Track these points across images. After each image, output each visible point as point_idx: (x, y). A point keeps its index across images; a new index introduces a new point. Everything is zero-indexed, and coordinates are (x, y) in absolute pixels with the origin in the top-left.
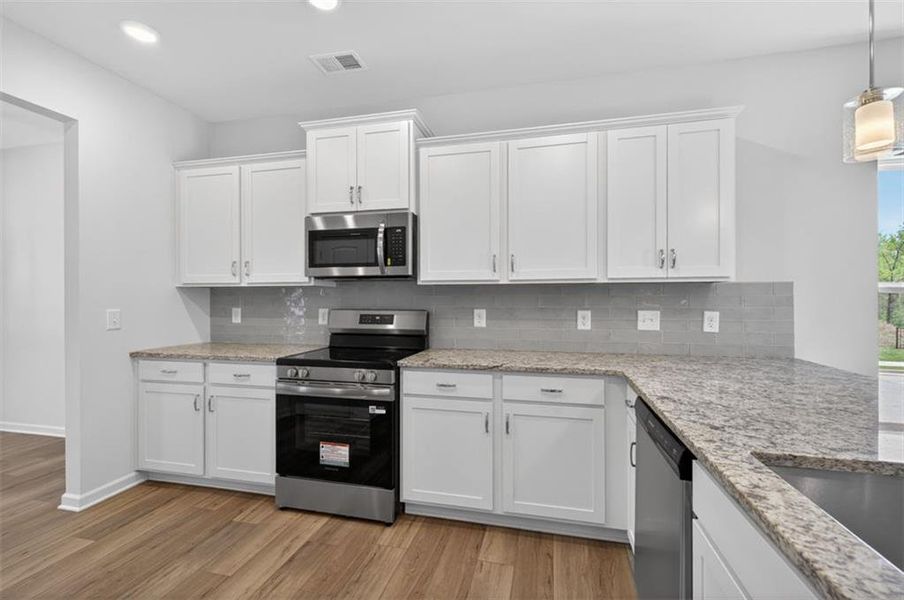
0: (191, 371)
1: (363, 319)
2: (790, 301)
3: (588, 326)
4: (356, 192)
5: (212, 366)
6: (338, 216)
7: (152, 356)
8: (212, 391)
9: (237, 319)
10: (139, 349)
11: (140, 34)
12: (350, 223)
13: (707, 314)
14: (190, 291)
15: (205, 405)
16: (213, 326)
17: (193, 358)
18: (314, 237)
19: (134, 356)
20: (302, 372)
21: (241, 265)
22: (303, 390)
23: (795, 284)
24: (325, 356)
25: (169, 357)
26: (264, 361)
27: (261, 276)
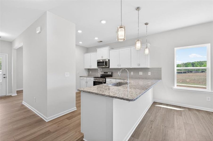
0: (85, 78)
1: (104, 73)
2: (161, 71)
3: (133, 74)
4: (102, 57)
5: (87, 78)
6: (100, 60)
7: (82, 77)
8: (87, 81)
9: (91, 73)
10: (81, 76)
11: (81, 43)
12: (101, 61)
13: (149, 72)
14: (85, 69)
15: (87, 82)
16: (88, 74)
17: (86, 77)
18: (98, 62)
19: (80, 77)
20: (96, 78)
21: (91, 66)
22: (97, 81)
23: (162, 68)
24: (100, 77)
25: (83, 77)
26: (92, 77)
27: (93, 67)
